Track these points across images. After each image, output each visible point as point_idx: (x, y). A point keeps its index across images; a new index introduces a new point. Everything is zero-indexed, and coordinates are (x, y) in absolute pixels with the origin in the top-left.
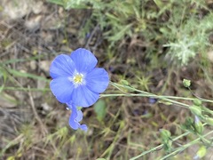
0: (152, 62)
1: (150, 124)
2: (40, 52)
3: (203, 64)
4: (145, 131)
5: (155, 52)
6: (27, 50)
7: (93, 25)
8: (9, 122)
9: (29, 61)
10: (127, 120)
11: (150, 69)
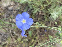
0: (46, 19)
1: (45, 38)
2: (13, 16)
3: (60, 20)
4: (43, 40)
5: (46, 16)
6: (9, 16)
7: (28, 8)
8: (4, 37)
9: (10, 19)
10: (38, 36)
11: (45, 22)
